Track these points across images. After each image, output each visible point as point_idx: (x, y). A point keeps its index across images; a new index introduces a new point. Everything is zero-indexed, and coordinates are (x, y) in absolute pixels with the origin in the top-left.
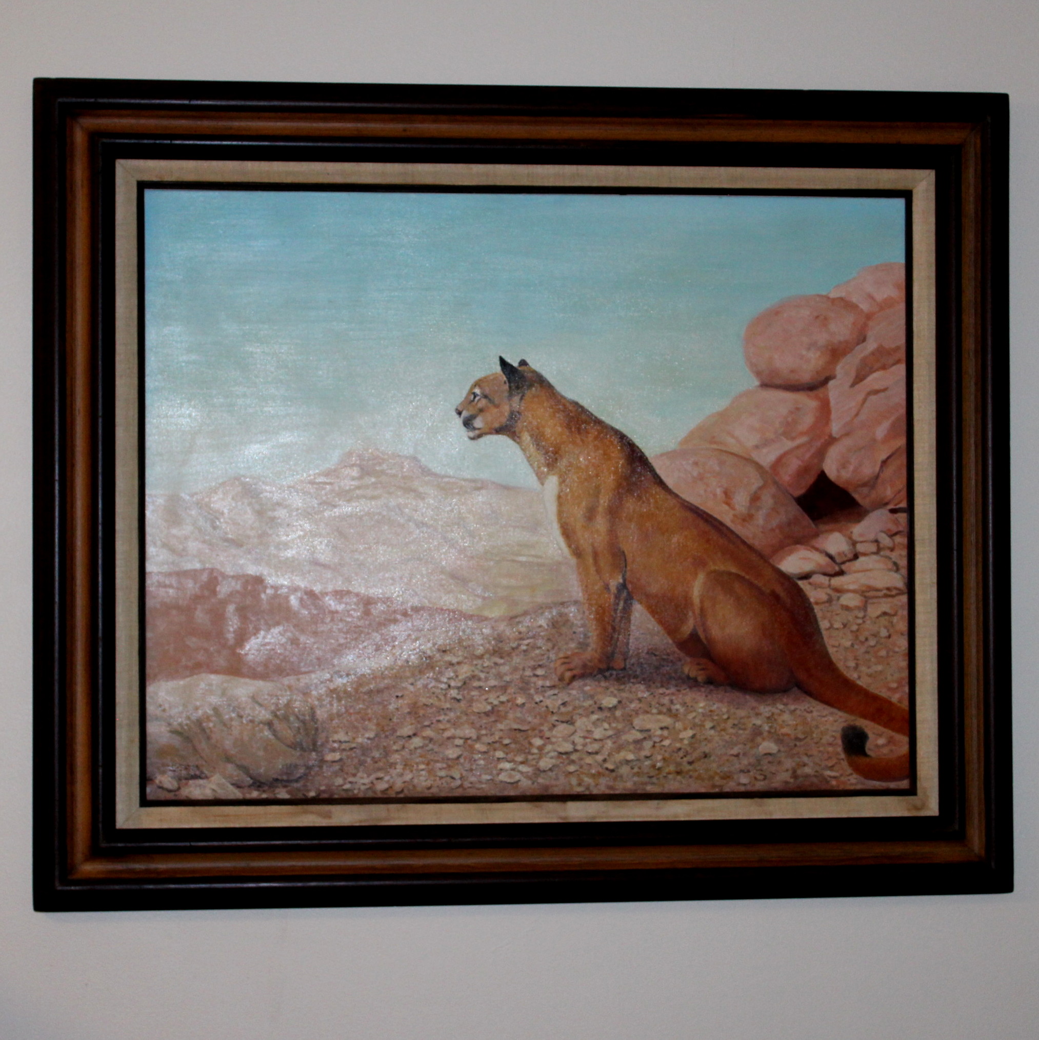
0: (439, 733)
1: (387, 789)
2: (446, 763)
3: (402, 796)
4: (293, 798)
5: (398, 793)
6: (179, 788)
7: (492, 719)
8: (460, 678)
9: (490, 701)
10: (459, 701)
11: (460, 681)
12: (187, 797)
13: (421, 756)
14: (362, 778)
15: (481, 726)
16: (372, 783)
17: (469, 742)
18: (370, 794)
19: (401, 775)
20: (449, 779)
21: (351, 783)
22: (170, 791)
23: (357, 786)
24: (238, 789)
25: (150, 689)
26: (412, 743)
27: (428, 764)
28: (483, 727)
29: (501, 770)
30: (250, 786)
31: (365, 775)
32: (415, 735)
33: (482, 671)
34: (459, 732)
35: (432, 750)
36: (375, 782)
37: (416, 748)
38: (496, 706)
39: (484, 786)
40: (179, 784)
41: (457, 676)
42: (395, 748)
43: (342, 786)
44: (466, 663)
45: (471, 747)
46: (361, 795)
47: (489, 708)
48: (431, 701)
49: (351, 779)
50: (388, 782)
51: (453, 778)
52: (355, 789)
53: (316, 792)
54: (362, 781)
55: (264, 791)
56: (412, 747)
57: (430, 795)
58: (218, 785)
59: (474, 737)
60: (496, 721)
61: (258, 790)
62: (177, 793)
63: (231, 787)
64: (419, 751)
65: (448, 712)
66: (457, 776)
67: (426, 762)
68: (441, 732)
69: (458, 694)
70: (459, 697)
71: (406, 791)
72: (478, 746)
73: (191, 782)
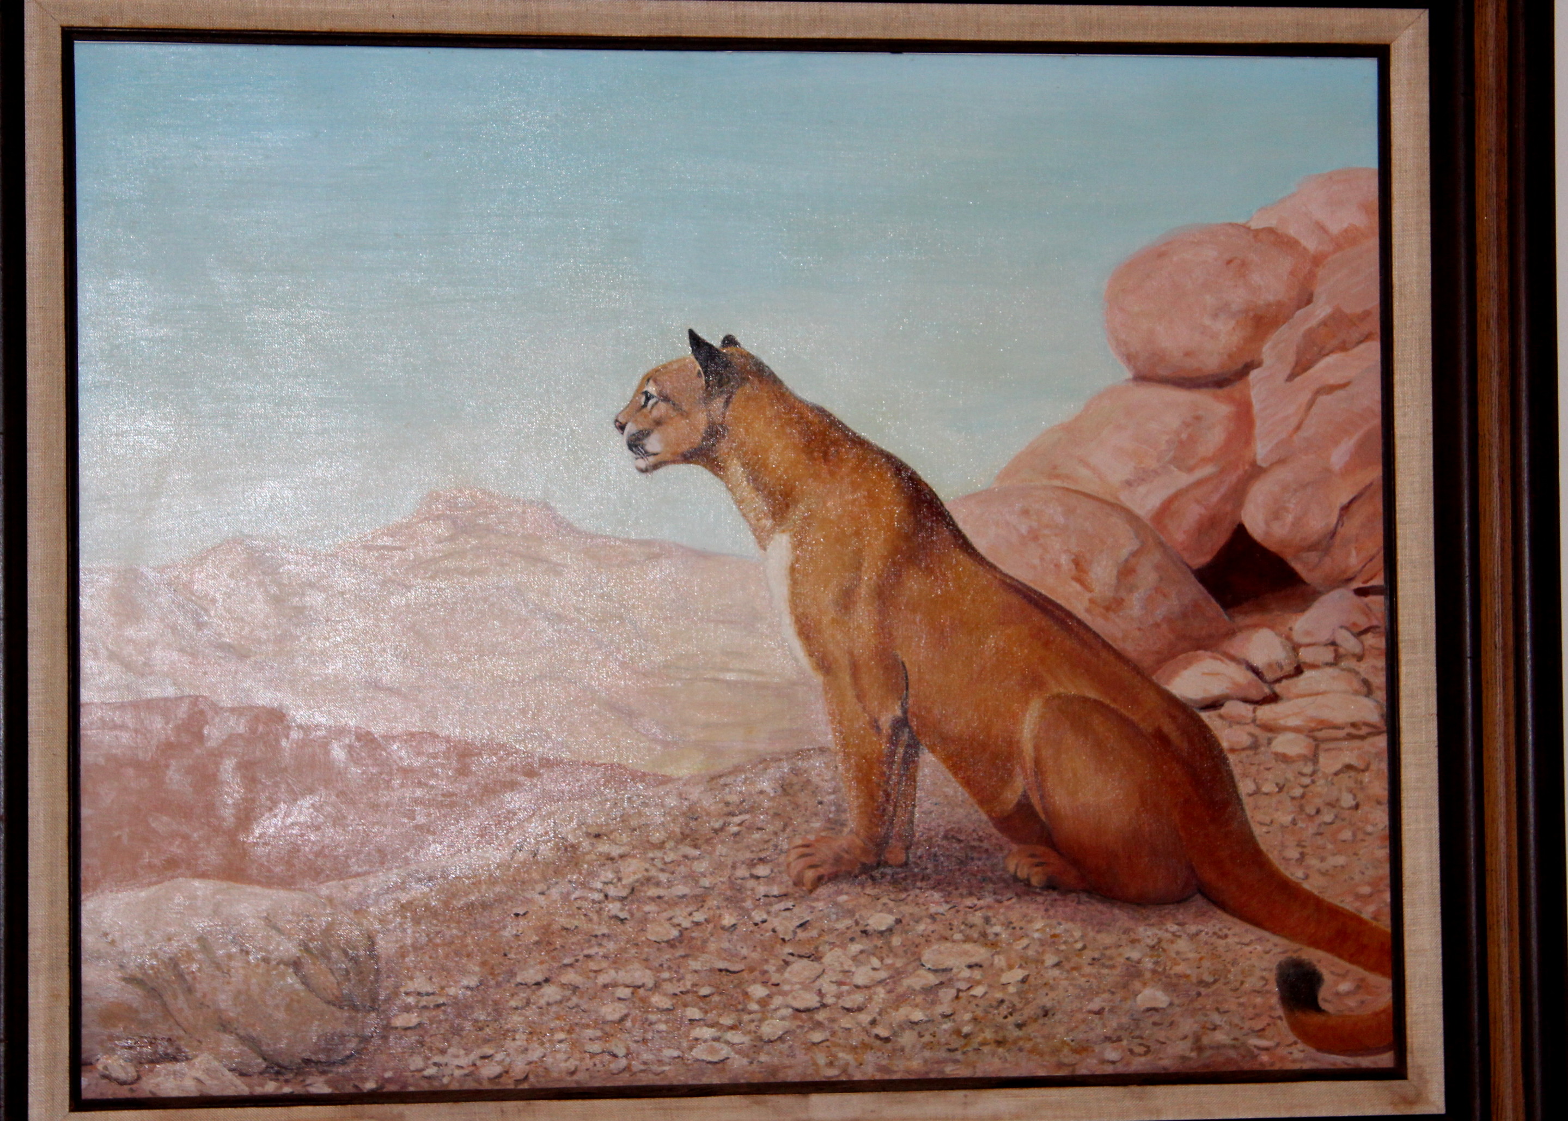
0: (589, 978)
1: (499, 1076)
2: (602, 1029)
3: (525, 1086)
4: (337, 1092)
5: (518, 1082)
6: (139, 1078)
7: (680, 952)
8: (624, 882)
9: (675, 921)
10: (623, 921)
11: (624, 886)
12: (151, 1092)
13: (558, 1018)
14: (457, 1056)
15: (661, 965)
16: (474, 1065)
17: (641, 991)
18: (470, 1085)
19: (524, 1051)
20: (607, 1057)
21: (435, 1064)
22: (122, 1083)
23: (447, 1071)
24: (243, 1079)
25: (88, 906)
26: (542, 996)
27: (570, 1032)
28: (665, 966)
29: (697, 1039)
30: (261, 1073)
31: (462, 1052)
32: (547, 980)
33: (662, 870)
34: (622, 976)
35: (577, 1006)
36: (479, 1063)
37: (548, 1004)
38: (686, 929)
39: (666, 1068)
40: (138, 1071)
41: (620, 879)
42: (513, 1003)
43: (423, 1070)
44: (634, 856)
45: (643, 1000)
46: (455, 1086)
47: (675, 933)
48: (576, 923)
49: (437, 1059)
50: (500, 1063)
51: (615, 1056)
52: (444, 1076)
53: (377, 1082)
54: (457, 1062)
55: (287, 1081)
56: (542, 1002)
57: (574, 1085)
58: (207, 1071)
59: (650, 984)
60: (685, 957)
61: (277, 1080)
62: (134, 1086)
63: (229, 1075)
64: (554, 1009)
65: (605, 942)
66: (621, 1052)
67: (567, 1028)
68: (592, 975)
69: (622, 910)
70: (622, 915)
71: (532, 1079)
72: (658, 1000)
73: (159, 1068)
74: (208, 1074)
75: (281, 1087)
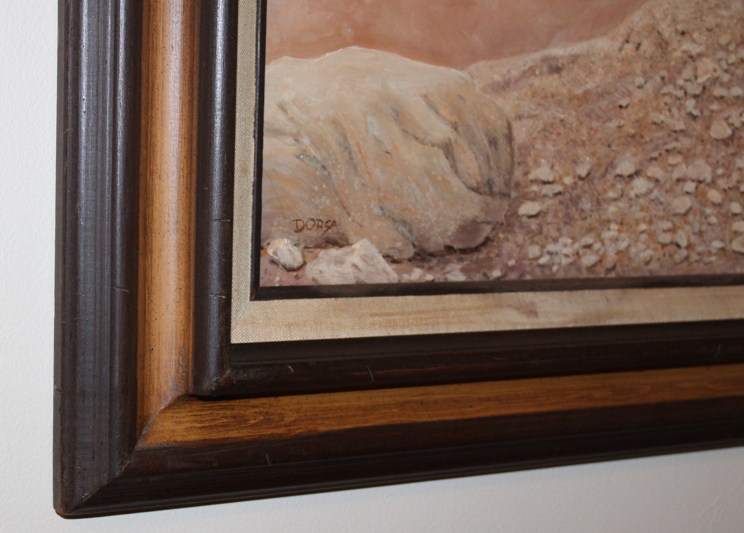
0: (667, 172)
1: (595, 265)
2: (672, 222)
3: (612, 275)
4: (470, 280)
5: (609, 270)
6: (305, 263)
7: (731, 150)
8: (700, 80)
9: (731, 121)
10: (694, 118)
11: (699, 84)
12: (314, 280)
13: (642, 209)
14: (565, 245)
15: (718, 162)
16: (578, 254)
17: (702, 186)
18: (573, 274)
19: (616, 240)
20: (672, 248)
21: (550, 253)
22: (291, 270)
23: (557, 260)
24: (394, 266)
26: (632, 188)
27: (650, 222)
28: (720, 163)
29: (736, 232)
30: (410, 260)
31: (569, 241)
32: (637, 173)
33: (726, 71)
34: (691, 172)
35: (657, 198)
36: (581, 252)
37: (637, 196)
38: (737, 129)
39: (713, 258)
40: (304, 256)
41: (696, 77)
42: (611, 194)
43: (537, 259)
44: (707, 56)
45: (704, 194)
46: (561, 275)
47: (729, 132)
48: (662, 117)
49: (551, 247)
50: (597, 252)
51: (678, 246)
52: (553, 264)
53: (502, 270)
54: (565, 251)
55: (430, 269)
56: (632, 194)
57: (648, 274)
58: (364, 258)
59: (709, 180)
60: (734, 155)
61: (422, 267)
62: (299, 273)
63: (383, 263)
64: (642, 201)
65: (681, 138)
66: (683, 243)
67: (648, 219)
68: (670, 169)
69: (695, 107)
70: (696, 112)
71: (619, 269)
72: (714, 195)
73: (322, 253)
74: (365, 261)
75: (425, 275)
